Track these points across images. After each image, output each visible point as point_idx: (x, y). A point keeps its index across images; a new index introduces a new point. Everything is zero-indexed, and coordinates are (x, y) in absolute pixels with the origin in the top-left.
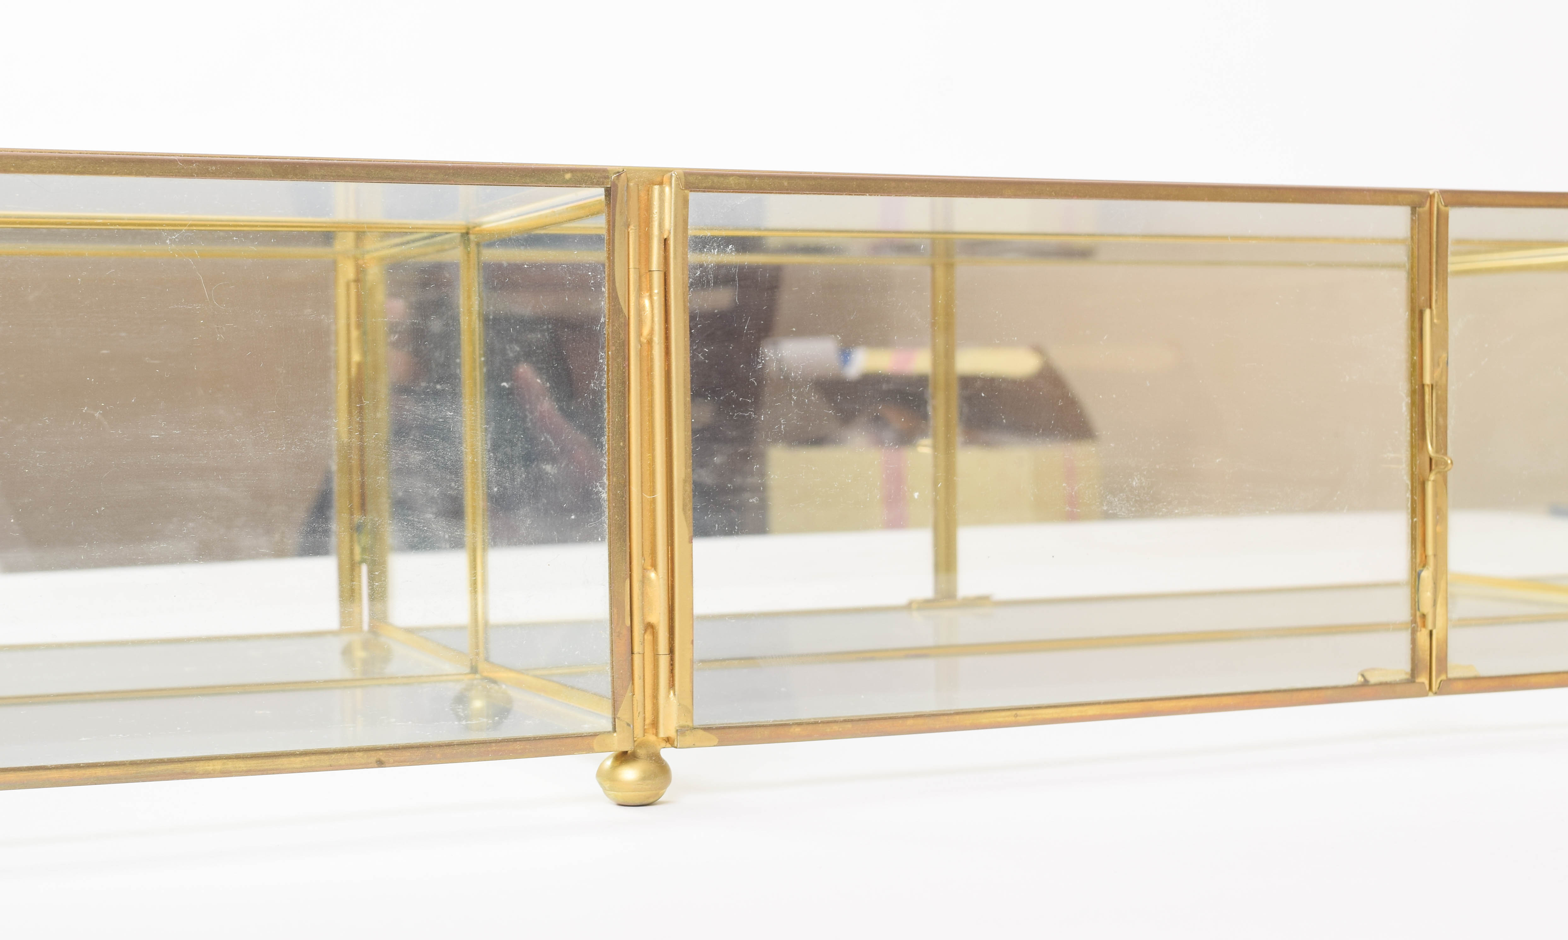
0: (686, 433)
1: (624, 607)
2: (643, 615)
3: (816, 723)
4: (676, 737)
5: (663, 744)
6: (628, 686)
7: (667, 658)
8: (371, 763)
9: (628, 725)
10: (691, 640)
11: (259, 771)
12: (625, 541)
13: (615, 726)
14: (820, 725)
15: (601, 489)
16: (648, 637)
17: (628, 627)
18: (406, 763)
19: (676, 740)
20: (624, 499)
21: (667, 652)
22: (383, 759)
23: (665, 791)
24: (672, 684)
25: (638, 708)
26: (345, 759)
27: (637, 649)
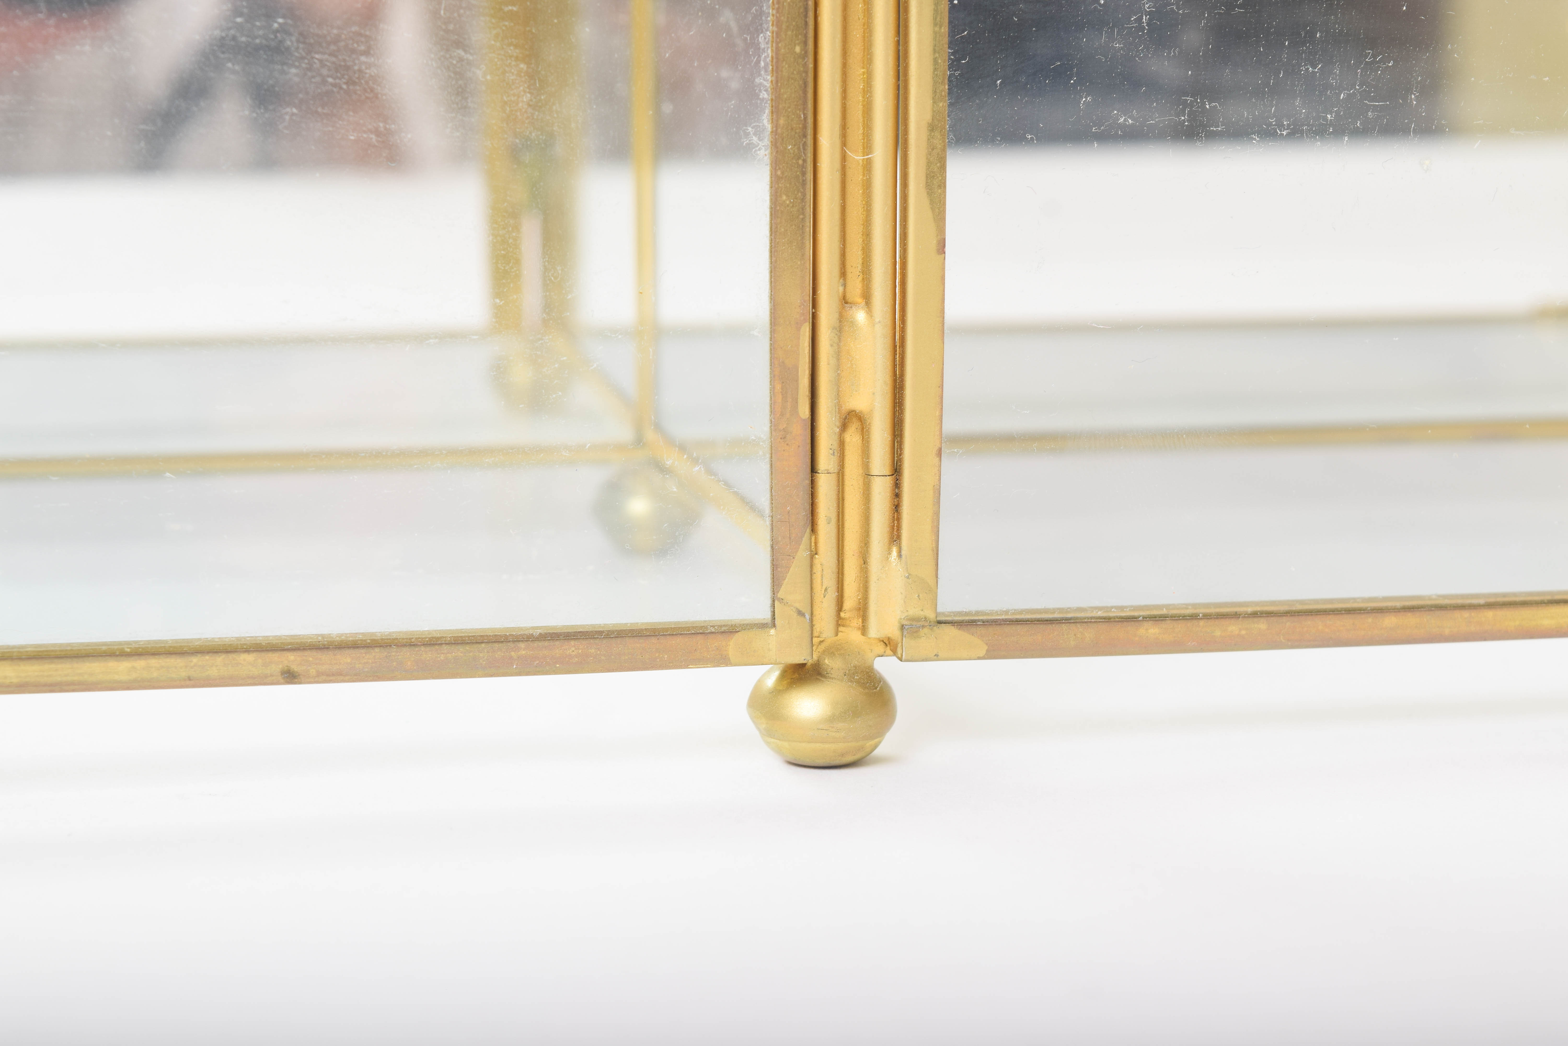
0: (937, 29)
1: (797, 380)
2: (838, 395)
3: (1194, 617)
4: (900, 640)
5: (880, 648)
6: (802, 537)
7: (888, 481)
8: (272, 675)
9: (800, 613)
10: (936, 448)
11: (45, 685)
12: (802, 247)
13: (774, 613)
14: (1202, 623)
15: (755, 139)
16: (852, 438)
17: (804, 420)
18: (342, 678)
19: (900, 645)
20: (800, 162)
21: (887, 471)
22: (295, 668)
23: (880, 742)
24: (895, 535)
25: (825, 578)
26: (217, 665)
27: (826, 461)
